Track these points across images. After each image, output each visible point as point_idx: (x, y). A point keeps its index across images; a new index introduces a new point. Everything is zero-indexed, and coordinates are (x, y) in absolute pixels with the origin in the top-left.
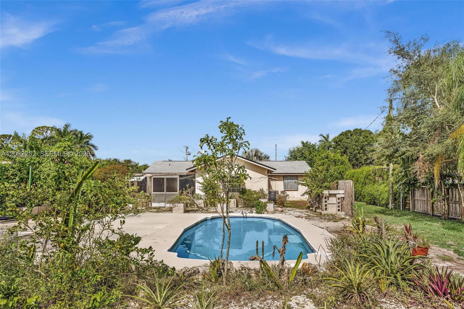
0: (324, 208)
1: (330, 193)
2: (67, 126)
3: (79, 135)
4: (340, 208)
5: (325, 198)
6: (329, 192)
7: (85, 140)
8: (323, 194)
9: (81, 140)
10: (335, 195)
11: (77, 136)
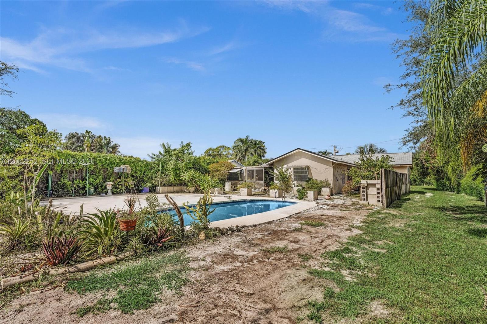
0: (362, 197)
1: (369, 183)
2: (247, 137)
3: (254, 143)
4: (380, 199)
5: (363, 188)
6: (367, 181)
7: (258, 146)
8: (361, 183)
9: (255, 146)
10: (374, 185)
11: (253, 143)
